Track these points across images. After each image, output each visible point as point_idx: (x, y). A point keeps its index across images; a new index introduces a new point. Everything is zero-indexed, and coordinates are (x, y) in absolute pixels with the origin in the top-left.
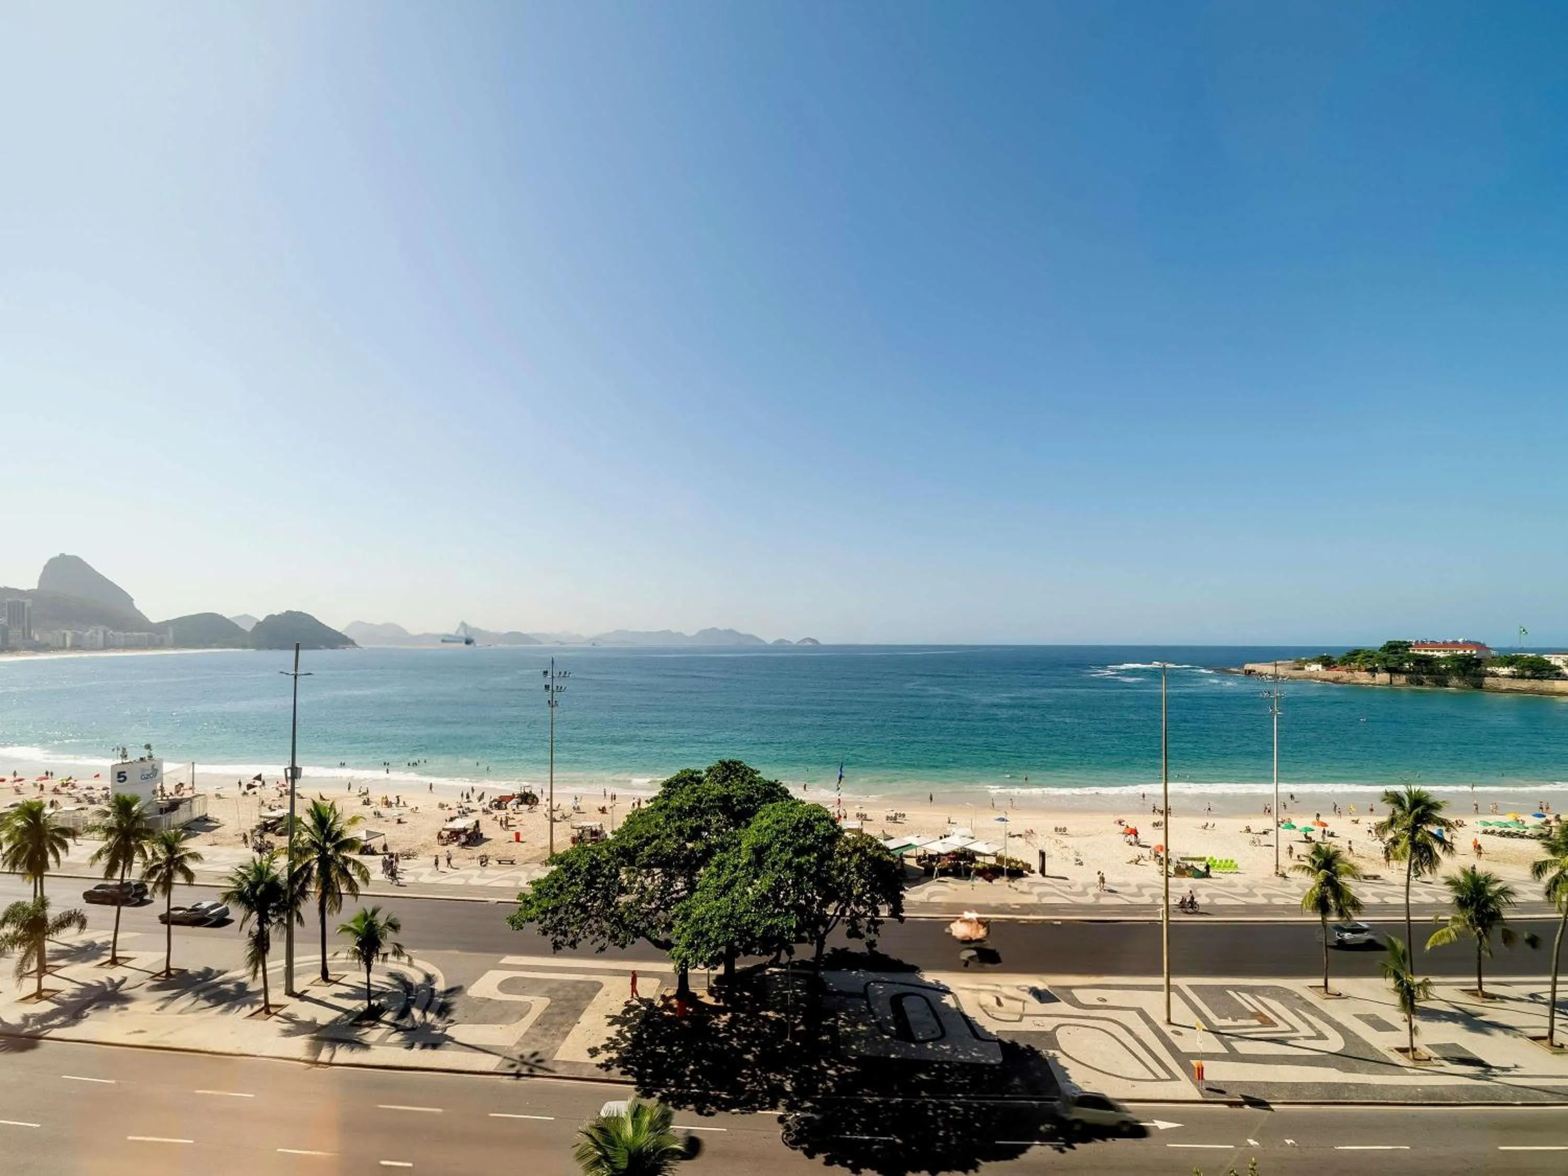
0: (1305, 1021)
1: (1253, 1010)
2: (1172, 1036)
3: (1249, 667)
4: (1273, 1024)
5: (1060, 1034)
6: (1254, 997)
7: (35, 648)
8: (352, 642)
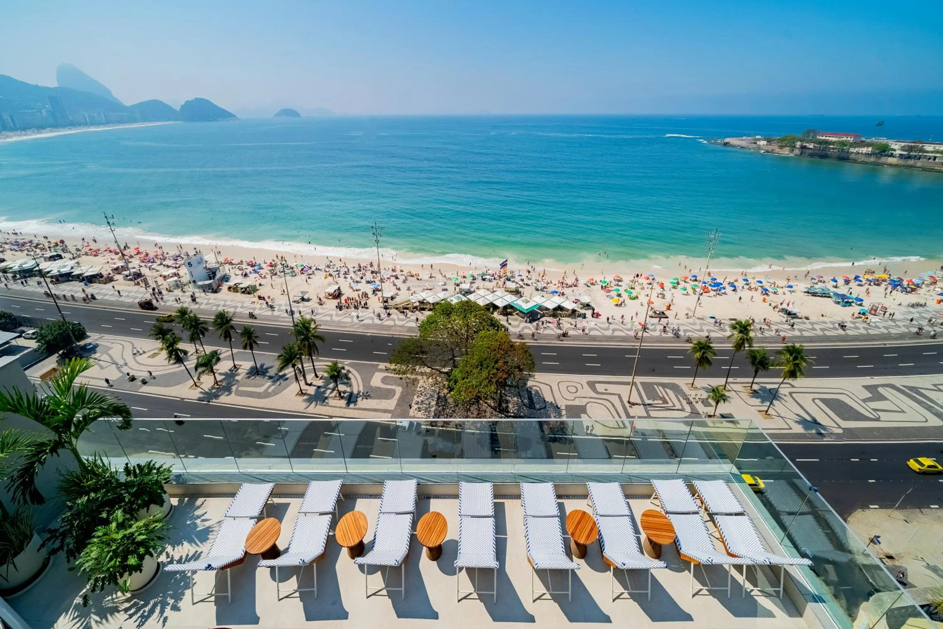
0: (679, 401)
1: (661, 395)
2: (628, 408)
3: (727, 140)
4: (667, 403)
5: (588, 407)
6: (664, 389)
7: (72, 124)
8: (235, 116)
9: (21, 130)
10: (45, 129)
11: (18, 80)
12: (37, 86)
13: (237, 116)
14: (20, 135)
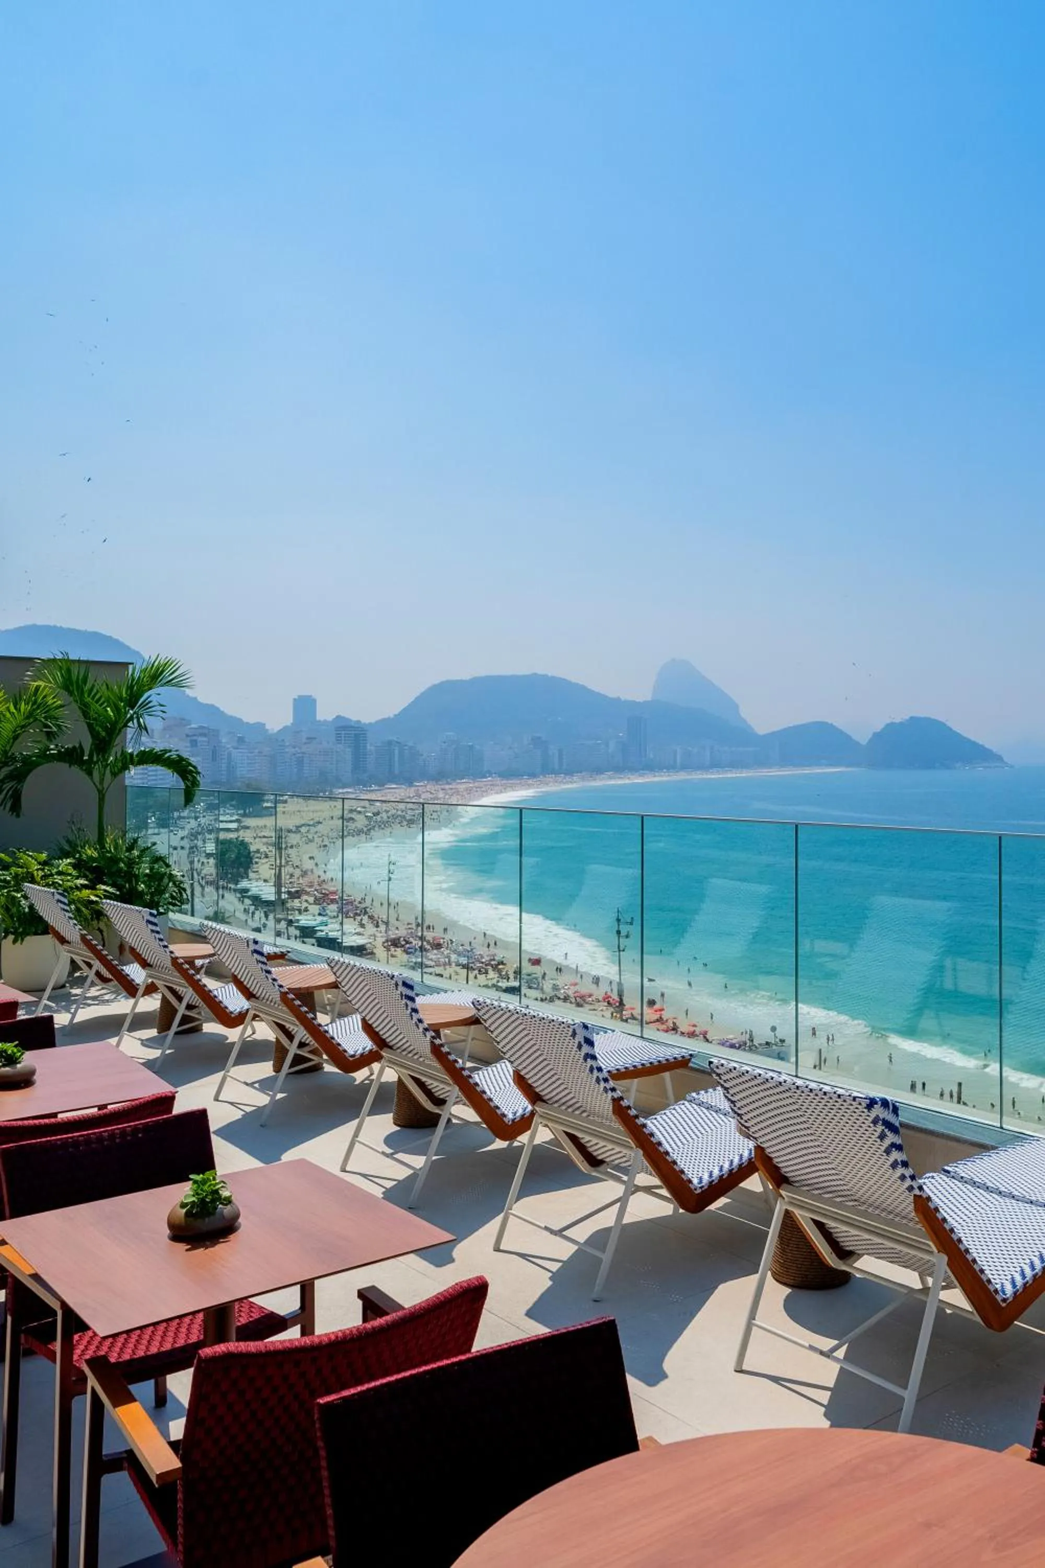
7: (651, 767)
8: (999, 758)
9: (566, 774)
10: (602, 773)
11: (593, 691)
12: (618, 699)
13: (1005, 759)
14: (561, 782)
